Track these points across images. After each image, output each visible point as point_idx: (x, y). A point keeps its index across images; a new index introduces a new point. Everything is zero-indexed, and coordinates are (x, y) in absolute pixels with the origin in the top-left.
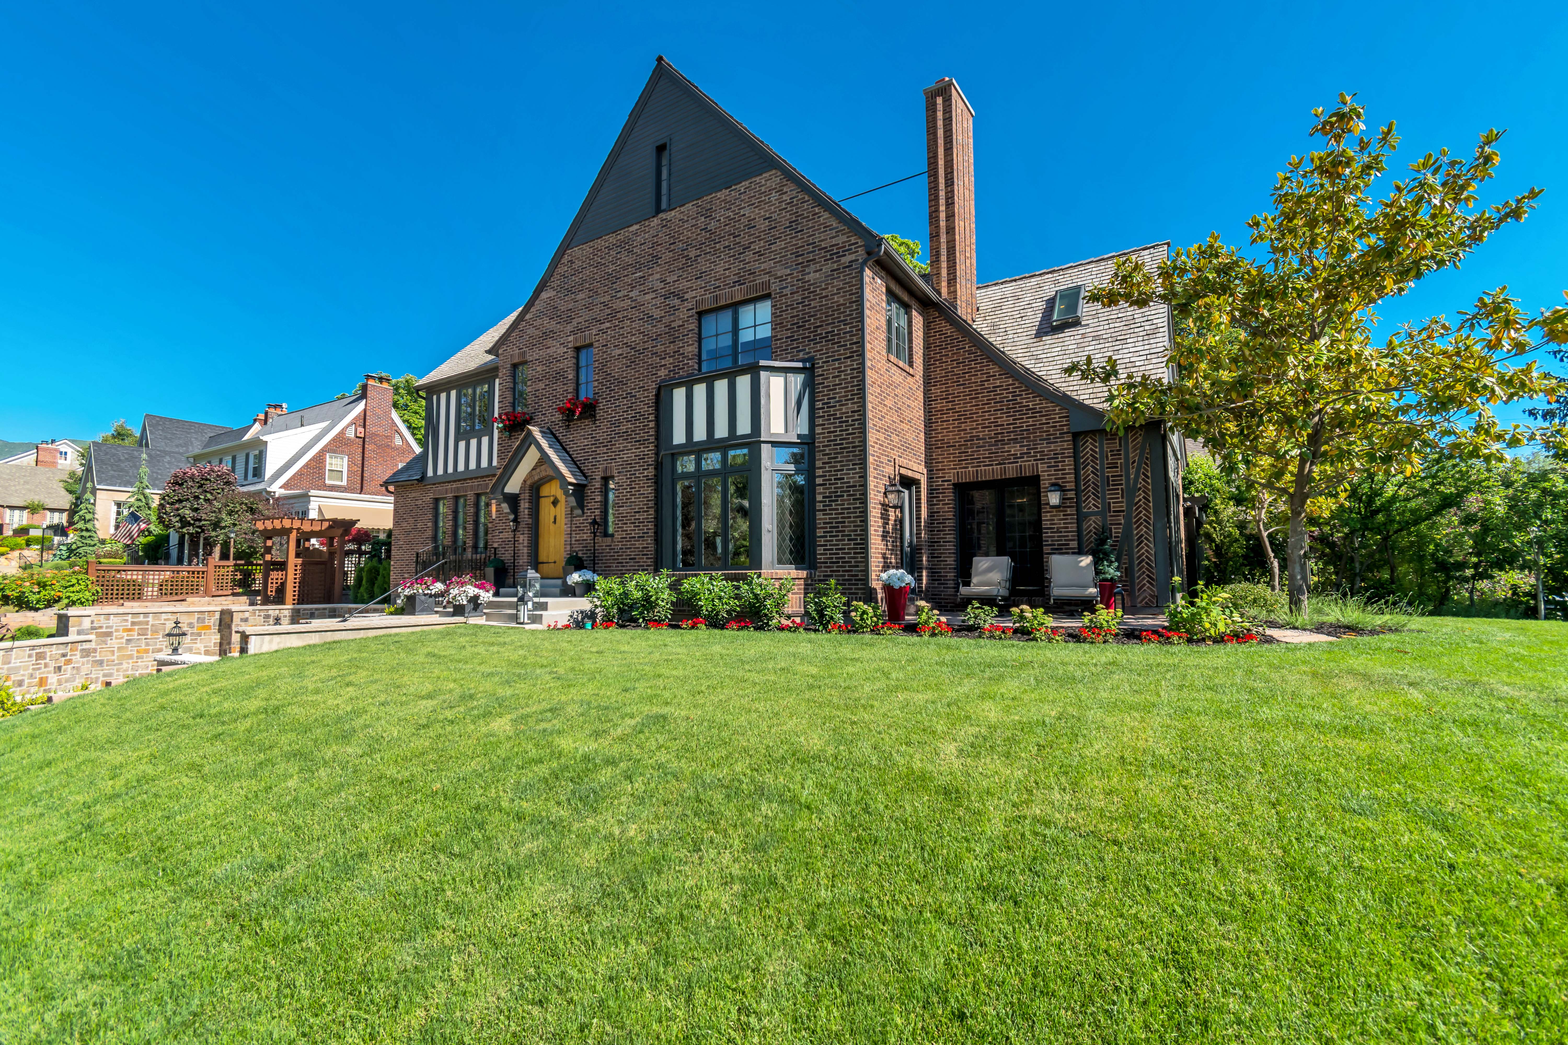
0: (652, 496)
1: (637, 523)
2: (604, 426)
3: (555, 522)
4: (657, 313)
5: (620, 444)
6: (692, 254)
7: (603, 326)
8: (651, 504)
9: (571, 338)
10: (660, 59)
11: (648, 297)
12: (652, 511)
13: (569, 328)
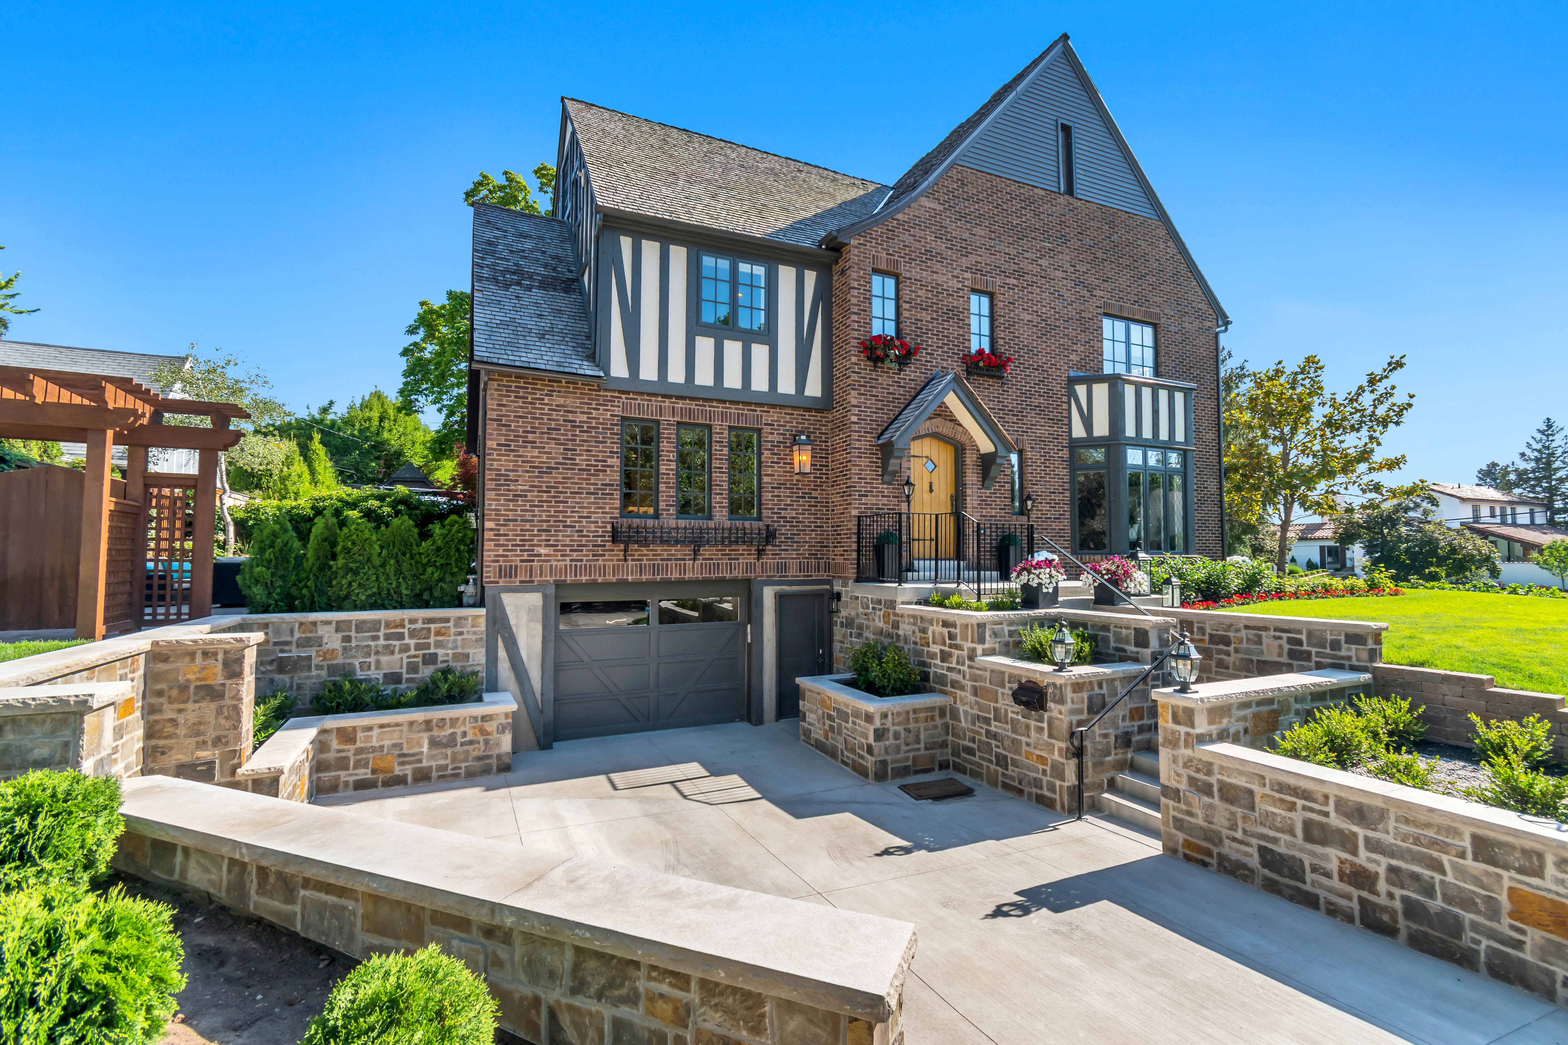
0: (1067, 479)
1: (1054, 505)
2: (1013, 393)
3: (931, 490)
4: (1067, 295)
5: (1032, 417)
6: (1099, 254)
7: (1008, 281)
8: (1067, 486)
9: (968, 275)
10: (1065, 37)
11: (1057, 273)
12: (1067, 494)
13: (965, 262)
